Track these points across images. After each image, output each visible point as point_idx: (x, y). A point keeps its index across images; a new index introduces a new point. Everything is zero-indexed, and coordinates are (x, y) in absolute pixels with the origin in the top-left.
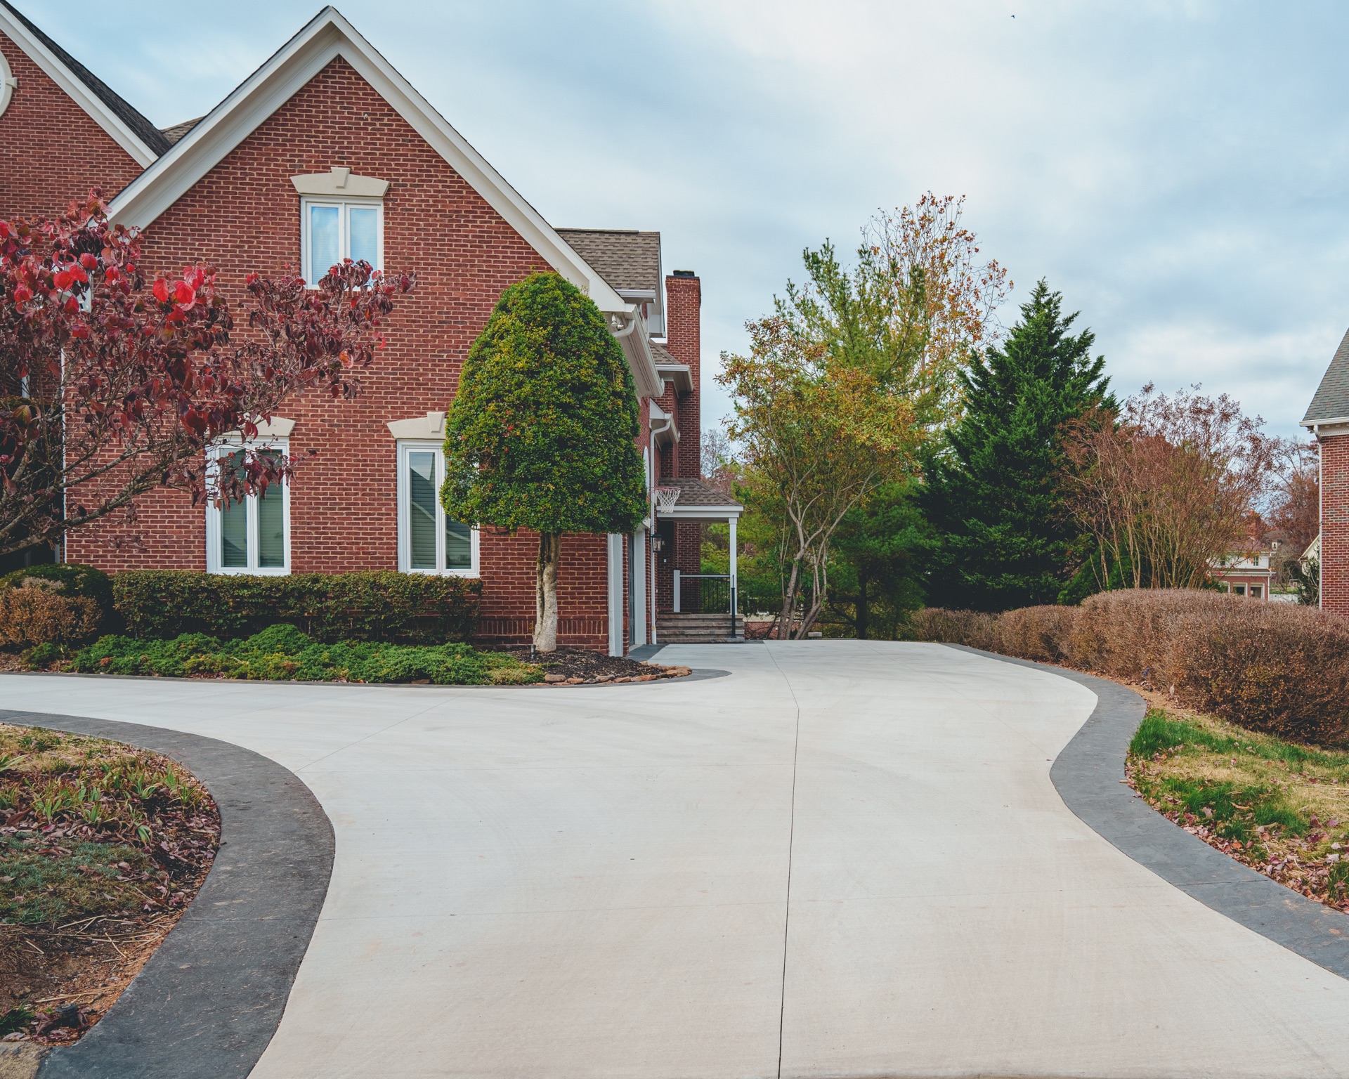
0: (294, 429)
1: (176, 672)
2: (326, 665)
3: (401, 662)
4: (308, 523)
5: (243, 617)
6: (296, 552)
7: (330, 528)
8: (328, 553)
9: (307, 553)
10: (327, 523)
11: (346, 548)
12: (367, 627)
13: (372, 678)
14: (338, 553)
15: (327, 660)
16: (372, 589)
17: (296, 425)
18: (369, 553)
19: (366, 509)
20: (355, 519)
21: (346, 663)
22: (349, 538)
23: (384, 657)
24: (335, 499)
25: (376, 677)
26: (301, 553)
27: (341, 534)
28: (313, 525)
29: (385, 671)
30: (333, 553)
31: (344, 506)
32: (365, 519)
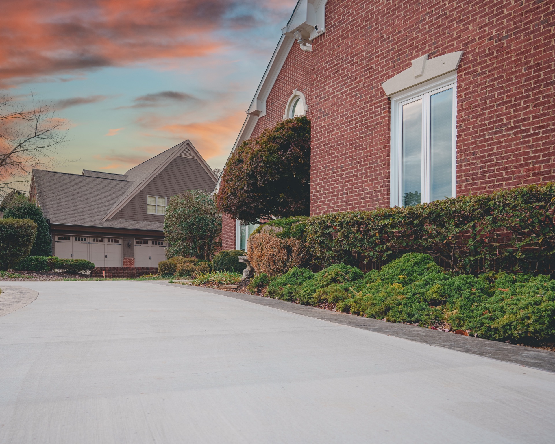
0: (462, 60)
1: (310, 301)
2: (434, 303)
3: (537, 303)
4: (473, 154)
5: (388, 249)
6: (461, 186)
7: (496, 154)
8: (492, 181)
9: (472, 184)
10: (492, 149)
11: (513, 173)
12: (519, 255)
13: (483, 330)
14: (504, 180)
15: (435, 295)
16: (526, 202)
17: (463, 55)
18: (541, 174)
19: (538, 122)
20: (525, 137)
21: (458, 301)
22: (517, 161)
23: (514, 293)
24: (502, 120)
25: (489, 329)
26: (466, 186)
27: (508, 157)
28: (479, 155)
29: (505, 319)
30: (498, 180)
31: (512, 125)
32: (537, 134)
